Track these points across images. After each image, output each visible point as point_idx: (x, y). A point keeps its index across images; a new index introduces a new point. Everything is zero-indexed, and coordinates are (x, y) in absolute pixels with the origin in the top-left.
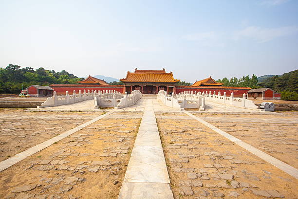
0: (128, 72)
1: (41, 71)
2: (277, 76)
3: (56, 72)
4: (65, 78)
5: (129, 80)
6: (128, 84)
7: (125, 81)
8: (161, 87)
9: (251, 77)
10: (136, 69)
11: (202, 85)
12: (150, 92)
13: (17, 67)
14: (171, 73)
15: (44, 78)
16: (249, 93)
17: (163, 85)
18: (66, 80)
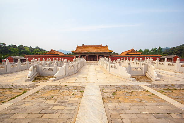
0: (78, 46)
1: (21, 47)
2: (174, 48)
3: (32, 48)
4: (37, 51)
5: (77, 52)
6: (78, 54)
7: (76, 52)
8: (100, 56)
9: (158, 49)
10: (83, 45)
11: (127, 54)
12: (93, 59)
13: (4, 44)
14: (107, 46)
15: (22, 52)
16: (161, 59)
17: (101, 54)
18: (37, 52)
